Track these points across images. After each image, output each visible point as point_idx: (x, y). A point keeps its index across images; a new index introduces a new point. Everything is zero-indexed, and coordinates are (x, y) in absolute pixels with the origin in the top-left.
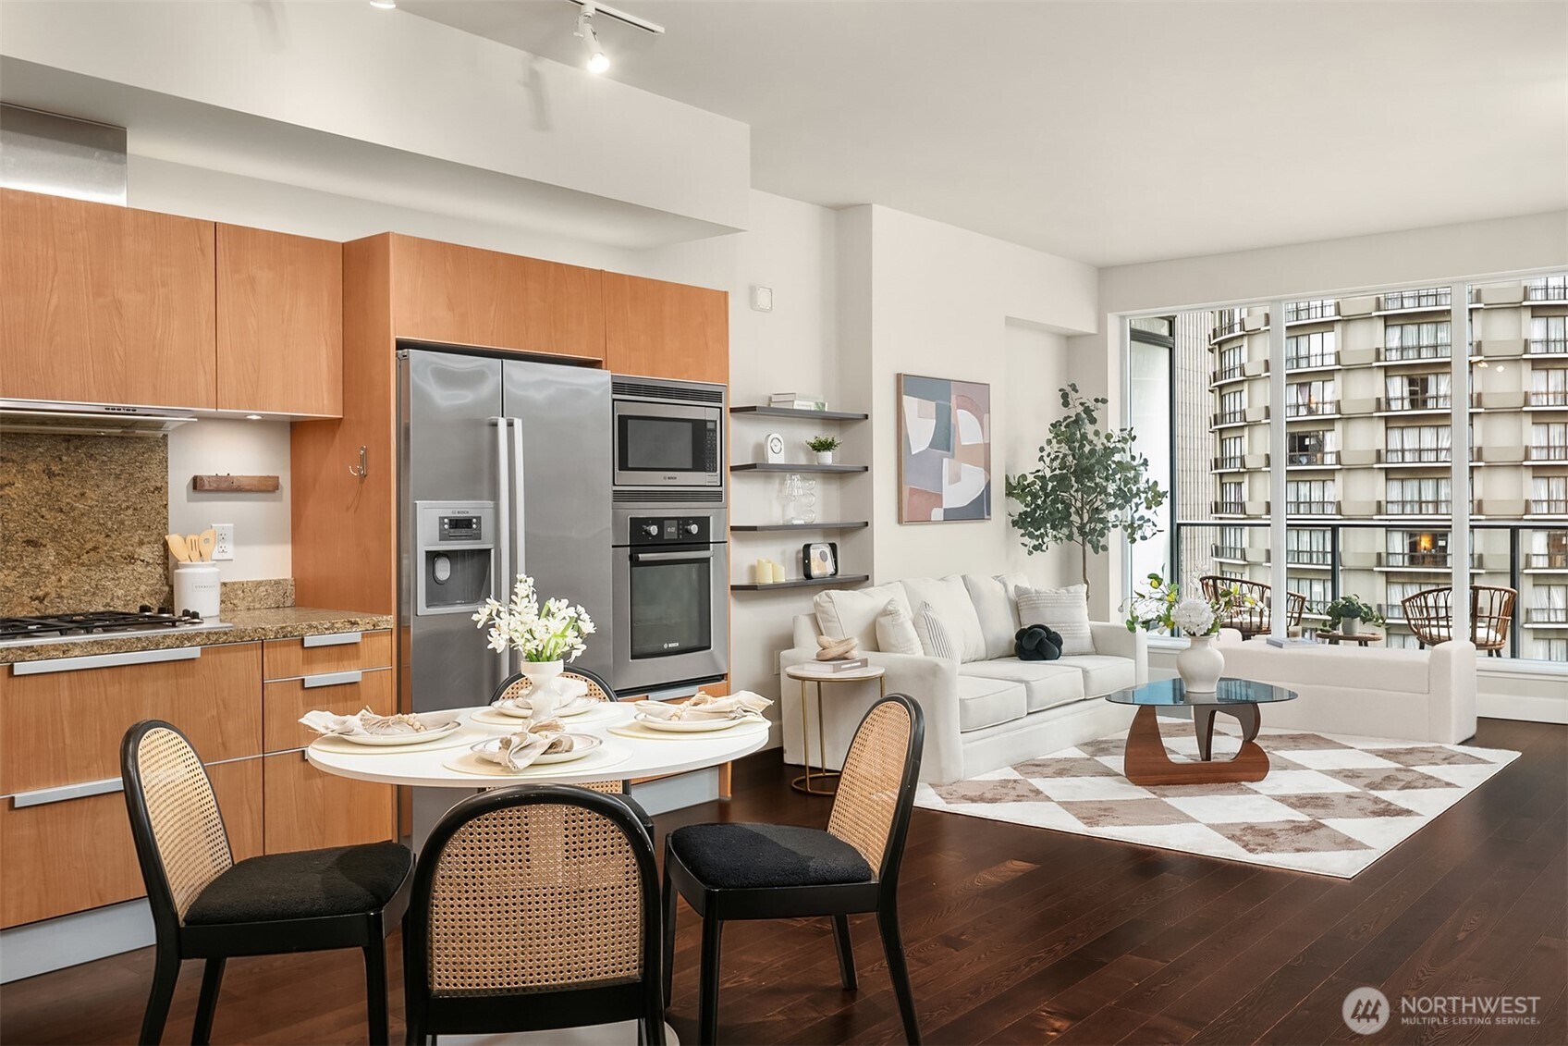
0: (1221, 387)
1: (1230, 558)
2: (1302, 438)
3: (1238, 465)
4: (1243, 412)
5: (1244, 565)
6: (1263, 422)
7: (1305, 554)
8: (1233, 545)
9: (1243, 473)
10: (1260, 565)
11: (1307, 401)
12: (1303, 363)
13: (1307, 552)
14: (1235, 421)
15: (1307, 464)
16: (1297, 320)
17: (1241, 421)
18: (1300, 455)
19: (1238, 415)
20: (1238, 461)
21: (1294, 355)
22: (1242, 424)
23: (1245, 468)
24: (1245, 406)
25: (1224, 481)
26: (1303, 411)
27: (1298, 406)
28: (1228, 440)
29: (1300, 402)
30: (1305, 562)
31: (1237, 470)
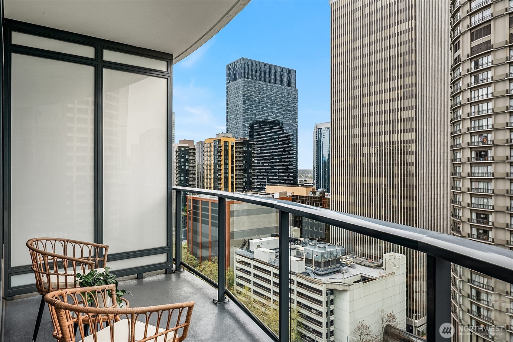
0: (454, 137)
1: (456, 190)
2: (480, 152)
3: (459, 161)
4: (460, 144)
5: (460, 193)
6: (467, 147)
7: (481, 189)
8: (457, 186)
9: (460, 163)
10: (466, 192)
11: (482, 140)
12: (481, 128)
13: (482, 189)
14: (458, 147)
15: (482, 161)
16: (479, 114)
17: (460, 147)
18: (480, 158)
19: (459, 145)
20: (459, 160)
21: (478, 125)
22: (460, 148)
23: (461, 162)
24: (461, 142)
25: (455, 166)
26: (481, 144)
27: (479, 142)
28: (456, 153)
29: (480, 140)
30: (481, 192)
31: (458, 162)
